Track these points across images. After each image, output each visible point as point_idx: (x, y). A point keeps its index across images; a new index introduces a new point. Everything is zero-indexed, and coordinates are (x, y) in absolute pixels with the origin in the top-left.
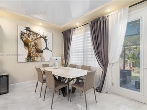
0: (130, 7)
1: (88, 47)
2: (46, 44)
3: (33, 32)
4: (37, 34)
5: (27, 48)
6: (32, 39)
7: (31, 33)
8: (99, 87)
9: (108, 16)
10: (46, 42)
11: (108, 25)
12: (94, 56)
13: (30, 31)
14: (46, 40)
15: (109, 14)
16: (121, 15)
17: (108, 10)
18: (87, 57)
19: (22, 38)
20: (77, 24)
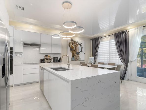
0: (143, 27)
1: (113, 51)
2: (81, 49)
3: (75, 41)
4: (77, 43)
5: (72, 52)
6: (74, 46)
7: (74, 42)
8: (122, 77)
9: (128, 31)
10: (81, 47)
11: (129, 36)
12: (118, 56)
13: (73, 41)
14: (81, 46)
15: (129, 30)
16: (137, 31)
17: (129, 28)
18: (112, 58)
19: (69, 46)
20: (104, 35)
